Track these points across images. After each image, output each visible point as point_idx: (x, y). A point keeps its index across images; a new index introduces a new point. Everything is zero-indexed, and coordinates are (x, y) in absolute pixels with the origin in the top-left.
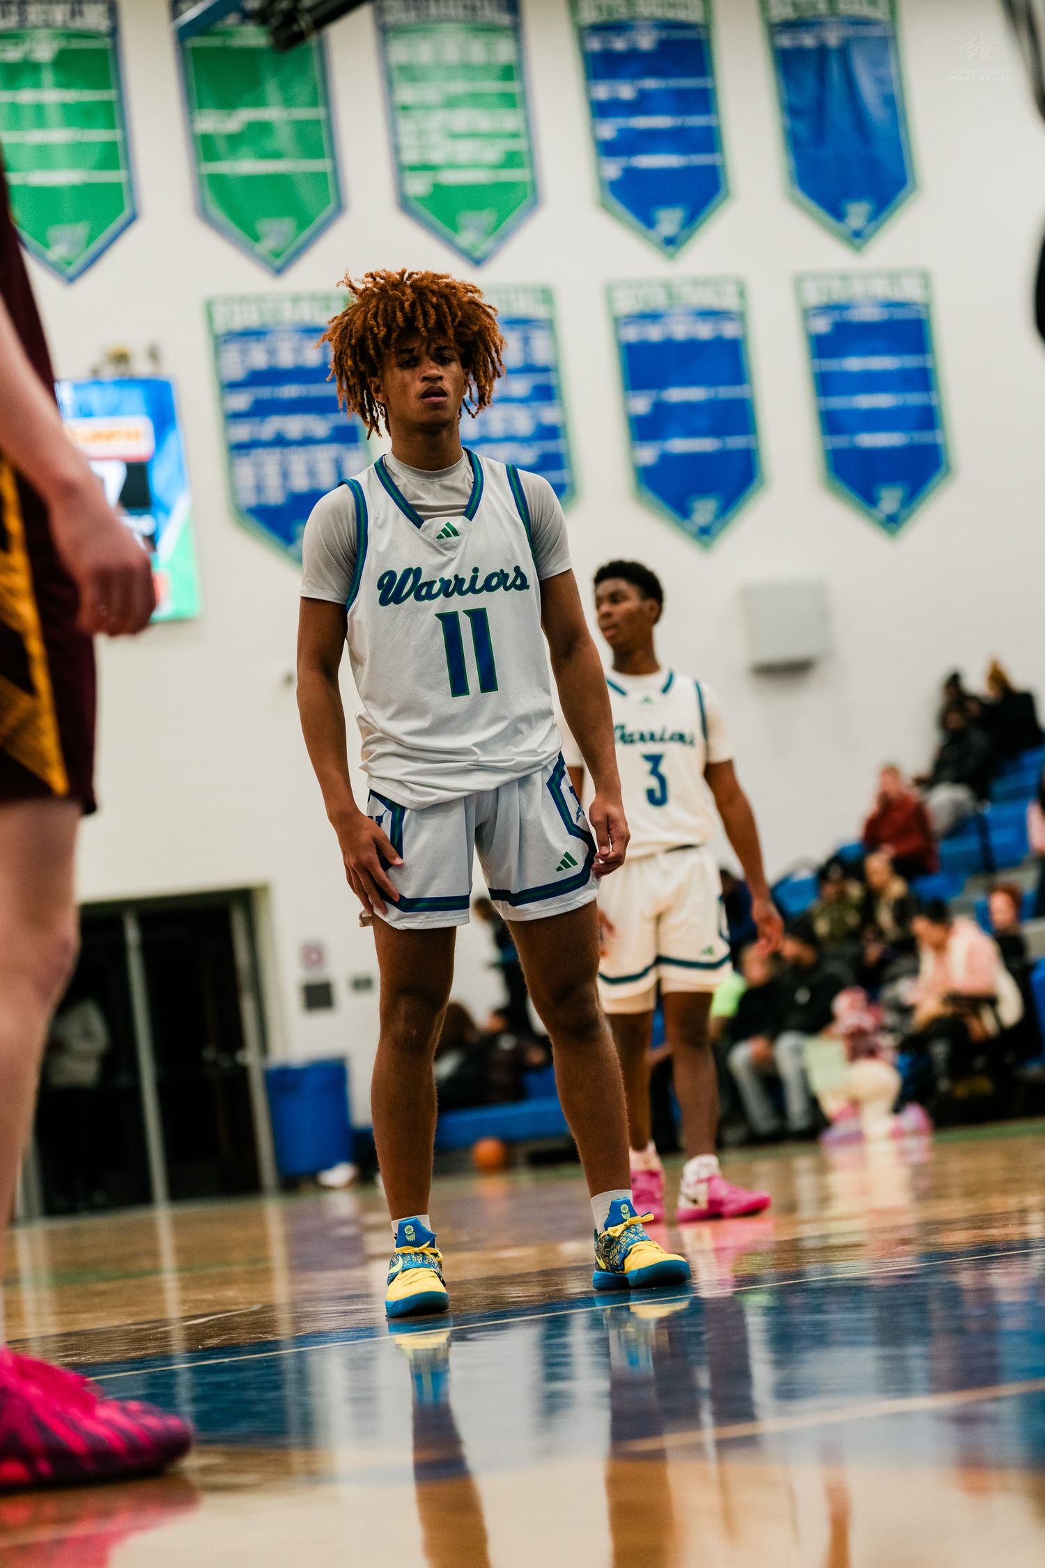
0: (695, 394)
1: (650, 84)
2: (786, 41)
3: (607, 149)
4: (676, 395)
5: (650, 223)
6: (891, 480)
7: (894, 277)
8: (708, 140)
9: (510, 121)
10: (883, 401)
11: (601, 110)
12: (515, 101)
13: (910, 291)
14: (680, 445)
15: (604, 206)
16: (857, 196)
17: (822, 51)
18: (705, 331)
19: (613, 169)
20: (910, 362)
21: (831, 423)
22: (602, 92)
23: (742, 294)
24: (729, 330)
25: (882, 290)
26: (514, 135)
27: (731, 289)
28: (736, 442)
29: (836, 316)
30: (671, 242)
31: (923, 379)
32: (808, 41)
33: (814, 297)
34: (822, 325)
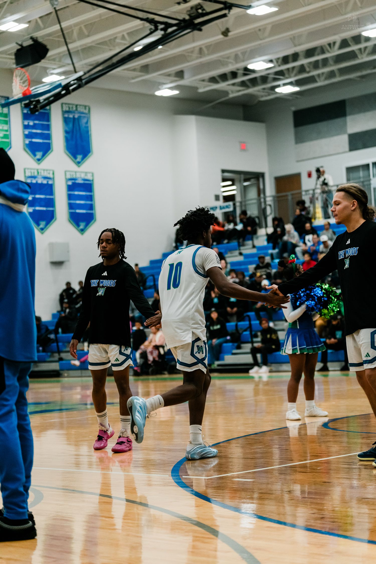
0: (42, 196)
1: (37, 122)
2: (66, 116)
3: (27, 136)
4: (37, 196)
5: (35, 155)
6: (83, 221)
7: (86, 173)
8: (48, 137)
9: (6, 127)
10: (82, 202)
11: (26, 127)
12: (7, 122)
13: (89, 177)
14: (38, 208)
15: (25, 150)
16: (80, 154)
17: (74, 118)
18: (45, 182)
19: (27, 141)
20: (88, 194)
21: (71, 206)
22: (26, 123)
23: (53, 174)
24: (50, 182)
25: (83, 176)
26: (7, 131)
27: (51, 172)
28: (51, 209)
29: (73, 181)
30: (39, 160)
31: (90, 198)
32: (71, 116)
33: (69, 176)
34: (70, 183)
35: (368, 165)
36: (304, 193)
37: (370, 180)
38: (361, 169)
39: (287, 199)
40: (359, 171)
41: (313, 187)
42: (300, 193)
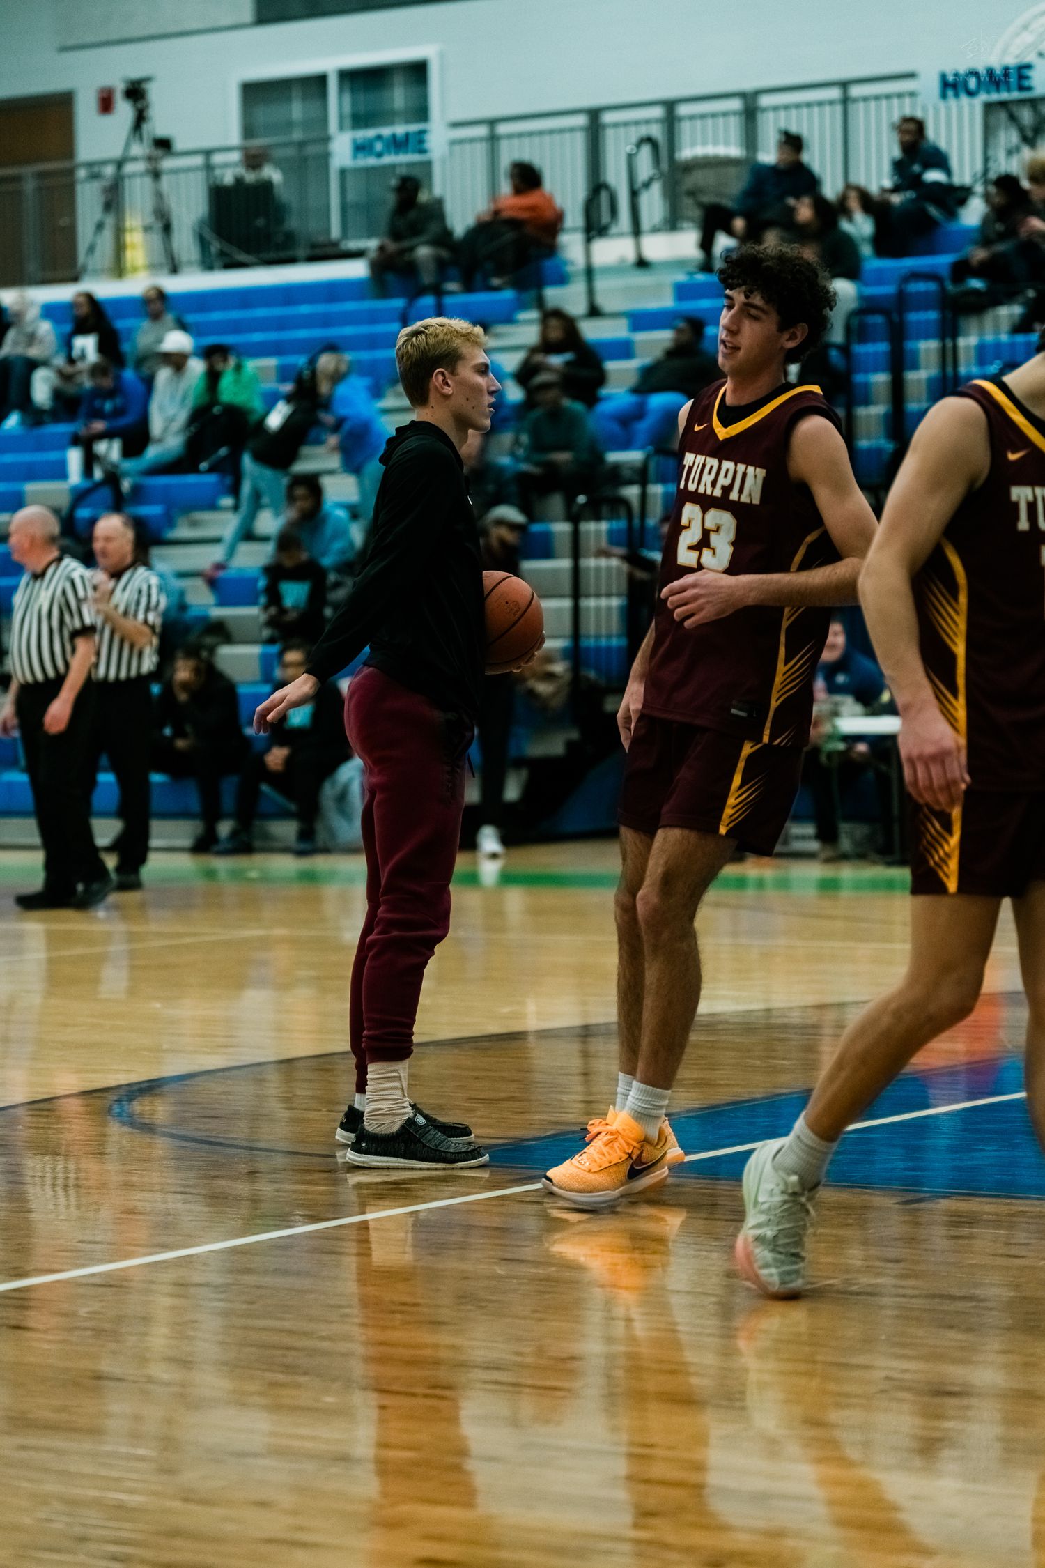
35: (321, 80)
36: (82, 173)
37: (326, 139)
38: (296, 93)
39: (19, 193)
40: (289, 99)
41: (117, 153)
42: (71, 172)
